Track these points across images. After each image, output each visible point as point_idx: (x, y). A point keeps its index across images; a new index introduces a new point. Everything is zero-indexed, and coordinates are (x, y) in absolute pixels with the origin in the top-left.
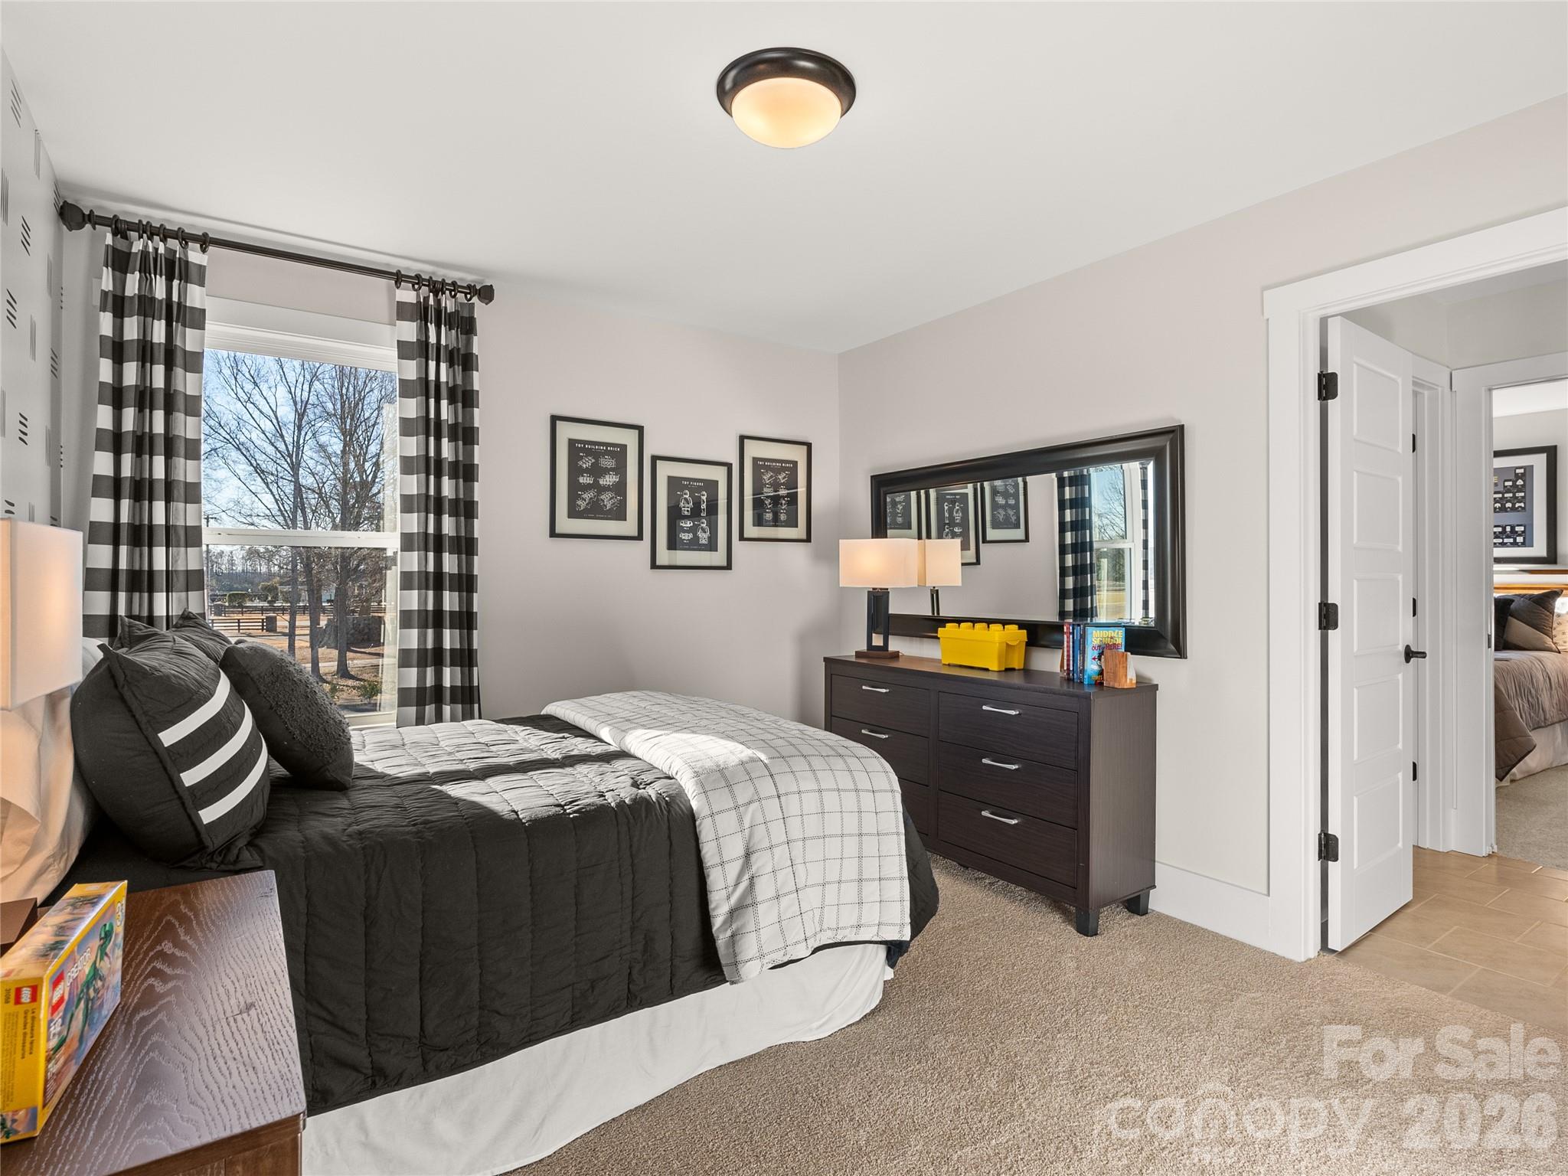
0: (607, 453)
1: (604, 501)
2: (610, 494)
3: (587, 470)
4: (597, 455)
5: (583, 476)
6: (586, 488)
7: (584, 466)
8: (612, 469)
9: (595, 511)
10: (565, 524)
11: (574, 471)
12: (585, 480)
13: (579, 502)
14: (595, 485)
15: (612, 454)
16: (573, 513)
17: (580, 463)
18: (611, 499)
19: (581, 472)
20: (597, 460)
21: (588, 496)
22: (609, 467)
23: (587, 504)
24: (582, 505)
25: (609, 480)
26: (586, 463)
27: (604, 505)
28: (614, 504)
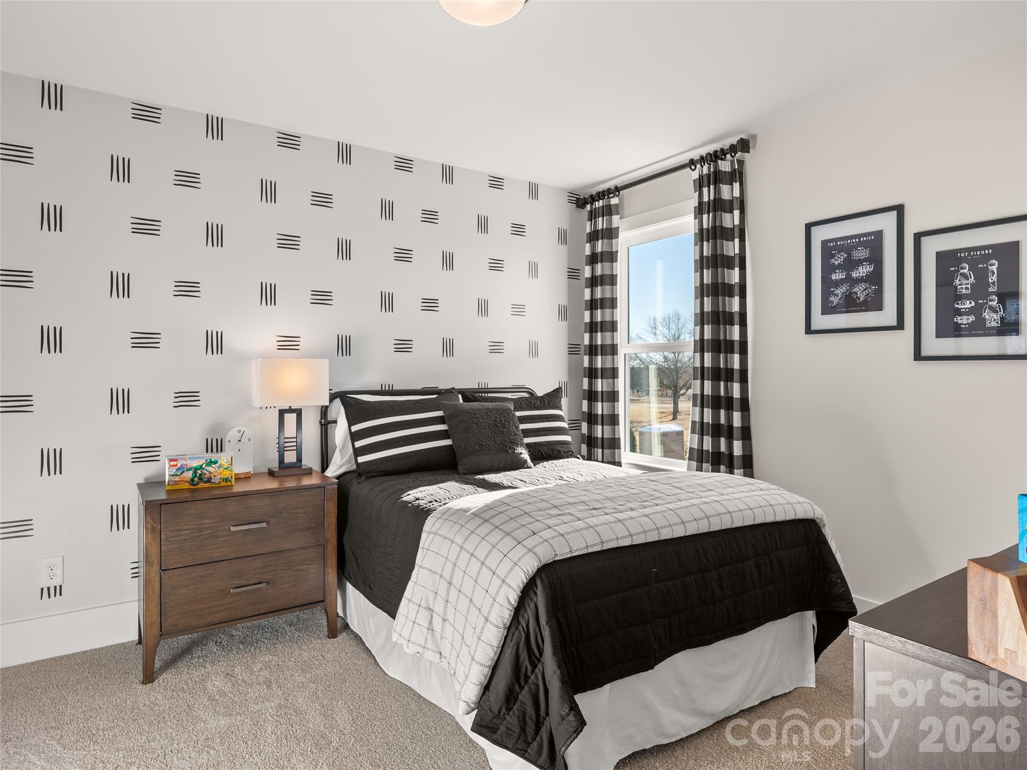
0: (860, 244)
1: (857, 294)
2: (863, 286)
3: (839, 267)
4: (849, 250)
5: (835, 273)
6: (837, 284)
7: (837, 263)
8: (865, 260)
9: (851, 304)
10: (820, 321)
11: (827, 269)
12: (837, 276)
13: (832, 299)
14: (849, 279)
15: (865, 245)
16: (827, 309)
17: (833, 261)
18: (864, 290)
19: (834, 269)
20: (849, 255)
21: (840, 291)
22: (862, 258)
23: (839, 300)
24: (835, 300)
25: (863, 271)
26: (838, 260)
27: (857, 297)
28: (868, 294)
